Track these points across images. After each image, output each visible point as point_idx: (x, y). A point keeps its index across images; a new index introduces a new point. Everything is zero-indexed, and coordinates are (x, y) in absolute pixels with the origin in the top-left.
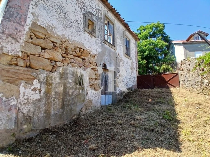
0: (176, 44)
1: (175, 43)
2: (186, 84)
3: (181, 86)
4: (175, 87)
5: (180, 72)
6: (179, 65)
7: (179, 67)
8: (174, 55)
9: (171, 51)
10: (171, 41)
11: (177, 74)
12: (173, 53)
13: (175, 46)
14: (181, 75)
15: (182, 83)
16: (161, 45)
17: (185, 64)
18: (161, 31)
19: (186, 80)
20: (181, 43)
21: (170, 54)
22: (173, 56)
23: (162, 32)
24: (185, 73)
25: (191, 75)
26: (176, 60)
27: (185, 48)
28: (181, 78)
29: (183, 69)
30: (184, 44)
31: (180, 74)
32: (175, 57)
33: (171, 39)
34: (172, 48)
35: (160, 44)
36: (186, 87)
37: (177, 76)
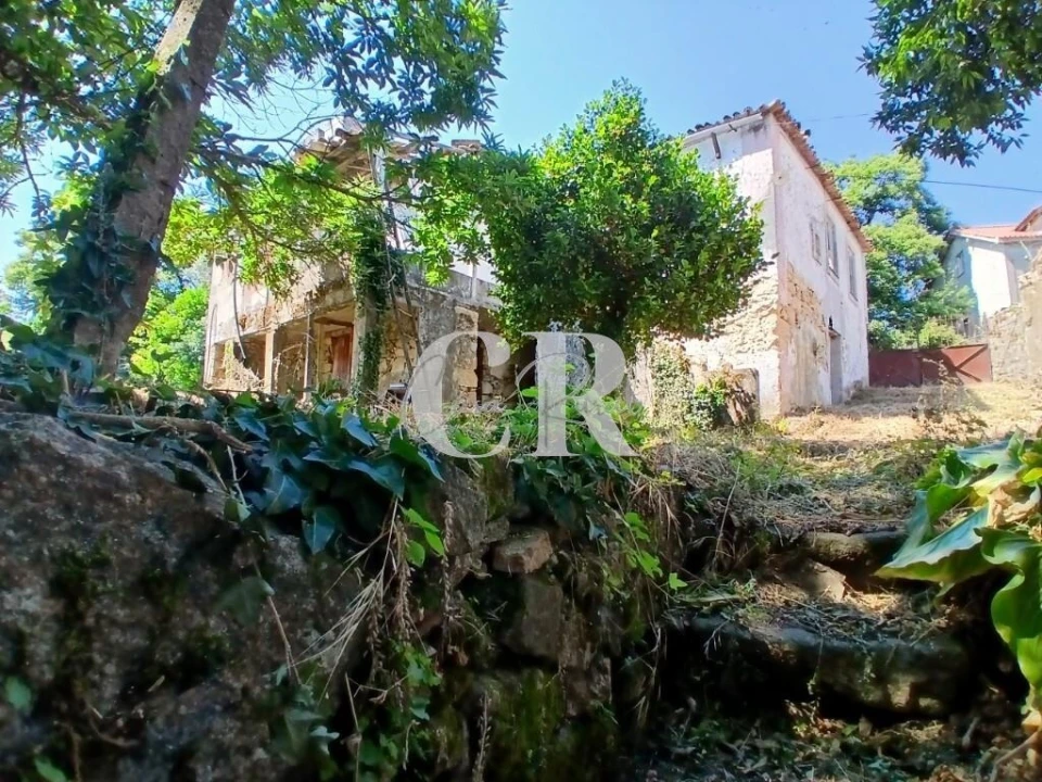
0: (973, 242)
1: (970, 239)
2: (1009, 369)
3: (995, 377)
4: (978, 380)
5: (993, 341)
6: (991, 323)
7: (991, 328)
8: (970, 285)
9: (954, 266)
10: (956, 227)
11: (985, 347)
12: (965, 276)
13: (970, 248)
14: (996, 348)
15: (997, 369)
16: (920, 249)
17: (1005, 319)
18: (917, 188)
19: (1007, 361)
20: (996, 241)
21: (951, 282)
22: (965, 290)
23: (917, 195)
24: (1006, 344)
25: (1019, 348)
26: (976, 305)
27: (1011, 259)
28: (996, 357)
29: (1000, 334)
30: (1007, 243)
31: (991, 347)
32: (972, 295)
33: (953, 218)
34: (959, 256)
35: (912, 245)
36: (1009, 379)
37: (985, 352)
